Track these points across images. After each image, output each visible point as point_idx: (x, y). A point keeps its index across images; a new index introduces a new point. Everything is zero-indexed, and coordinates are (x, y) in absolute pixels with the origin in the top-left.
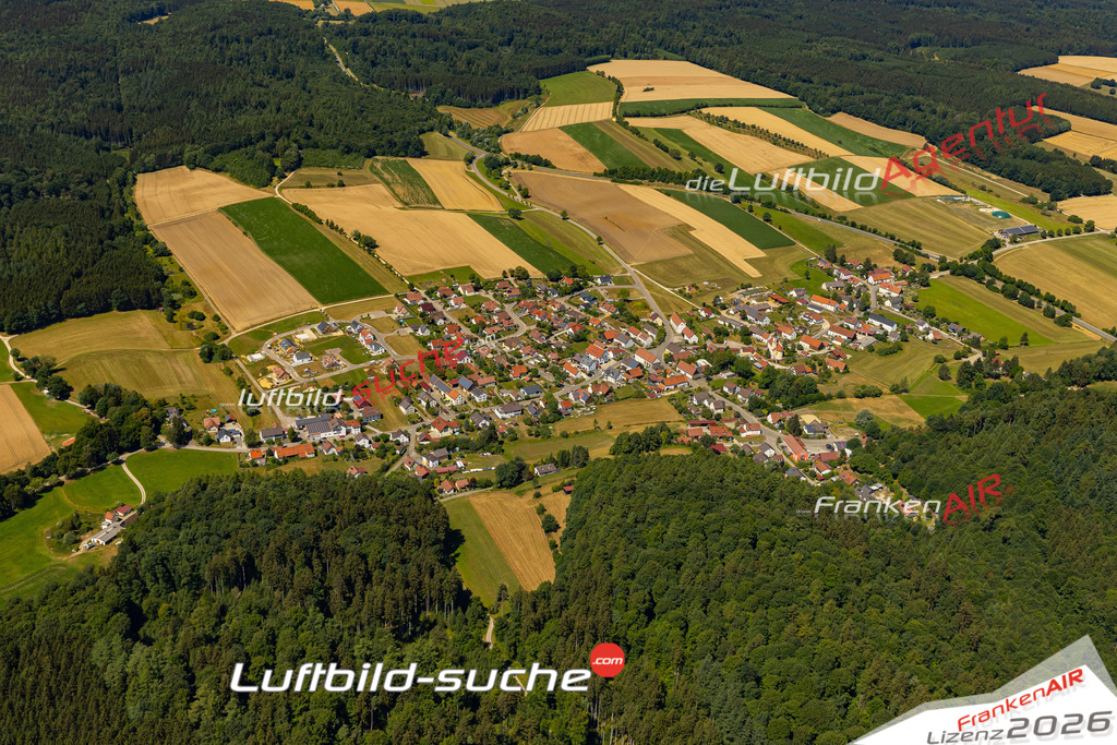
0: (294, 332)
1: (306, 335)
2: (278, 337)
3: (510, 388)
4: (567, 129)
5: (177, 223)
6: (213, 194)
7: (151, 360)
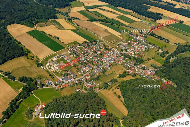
0: (52, 58)
1: (55, 59)
2: (50, 60)
3: (95, 66)
4: (79, 12)
5: (19, 36)
6: (23, 29)
7: (28, 68)
